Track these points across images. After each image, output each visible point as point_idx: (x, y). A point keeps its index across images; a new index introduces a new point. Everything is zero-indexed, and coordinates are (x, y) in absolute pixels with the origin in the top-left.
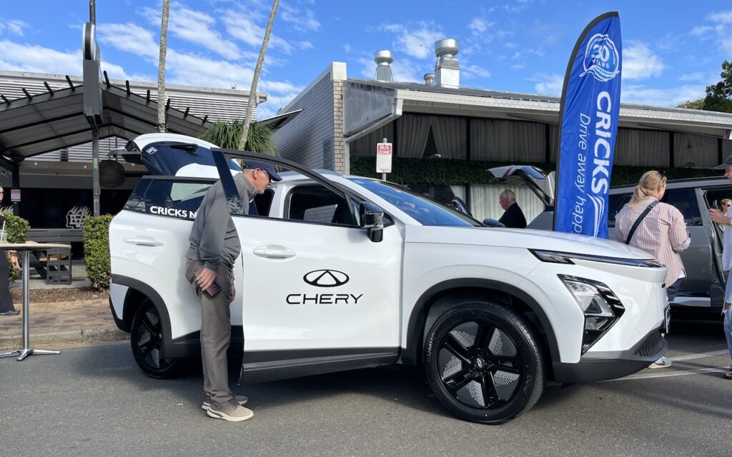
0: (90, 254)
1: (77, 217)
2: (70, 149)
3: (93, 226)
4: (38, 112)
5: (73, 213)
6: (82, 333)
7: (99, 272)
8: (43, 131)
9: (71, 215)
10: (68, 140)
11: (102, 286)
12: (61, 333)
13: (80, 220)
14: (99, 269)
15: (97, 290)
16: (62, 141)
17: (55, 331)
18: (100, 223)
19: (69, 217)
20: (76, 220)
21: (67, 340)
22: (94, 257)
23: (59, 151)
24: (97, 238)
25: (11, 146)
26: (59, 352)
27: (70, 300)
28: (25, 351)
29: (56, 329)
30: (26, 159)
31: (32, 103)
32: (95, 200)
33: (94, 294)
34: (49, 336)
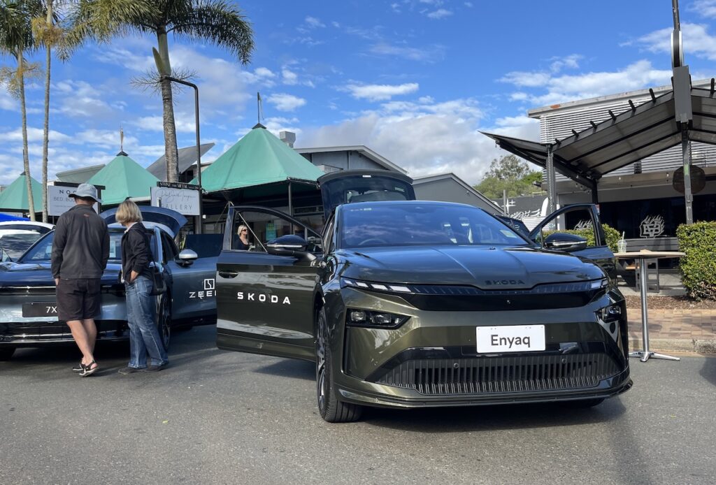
0: (686, 263)
1: (650, 227)
2: (642, 161)
3: (689, 234)
4: (620, 130)
5: (646, 223)
6: (694, 342)
7: (697, 281)
8: (622, 147)
9: (644, 225)
10: (642, 152)
11: (699, 296)
12: (673, 340)
13: (654, 229)
14: (697, 278)
15: (694, 299)
16: (636, 155)
17: (666, 338)
18: (696, 231)
19: (642, 227)
20: (649, 229)
21: (678, 348)
22: (691, 265)
23: (632, 165)
24: (693, 246)
25: (591, 166)
26: (678, 359)
27: (667, 308)
28: (647, 354)
29: (665, 335)
30: (603, 176)
31: (616, 122)
32: (687, 208)
33: (691, 303)
34: (661, 342)
